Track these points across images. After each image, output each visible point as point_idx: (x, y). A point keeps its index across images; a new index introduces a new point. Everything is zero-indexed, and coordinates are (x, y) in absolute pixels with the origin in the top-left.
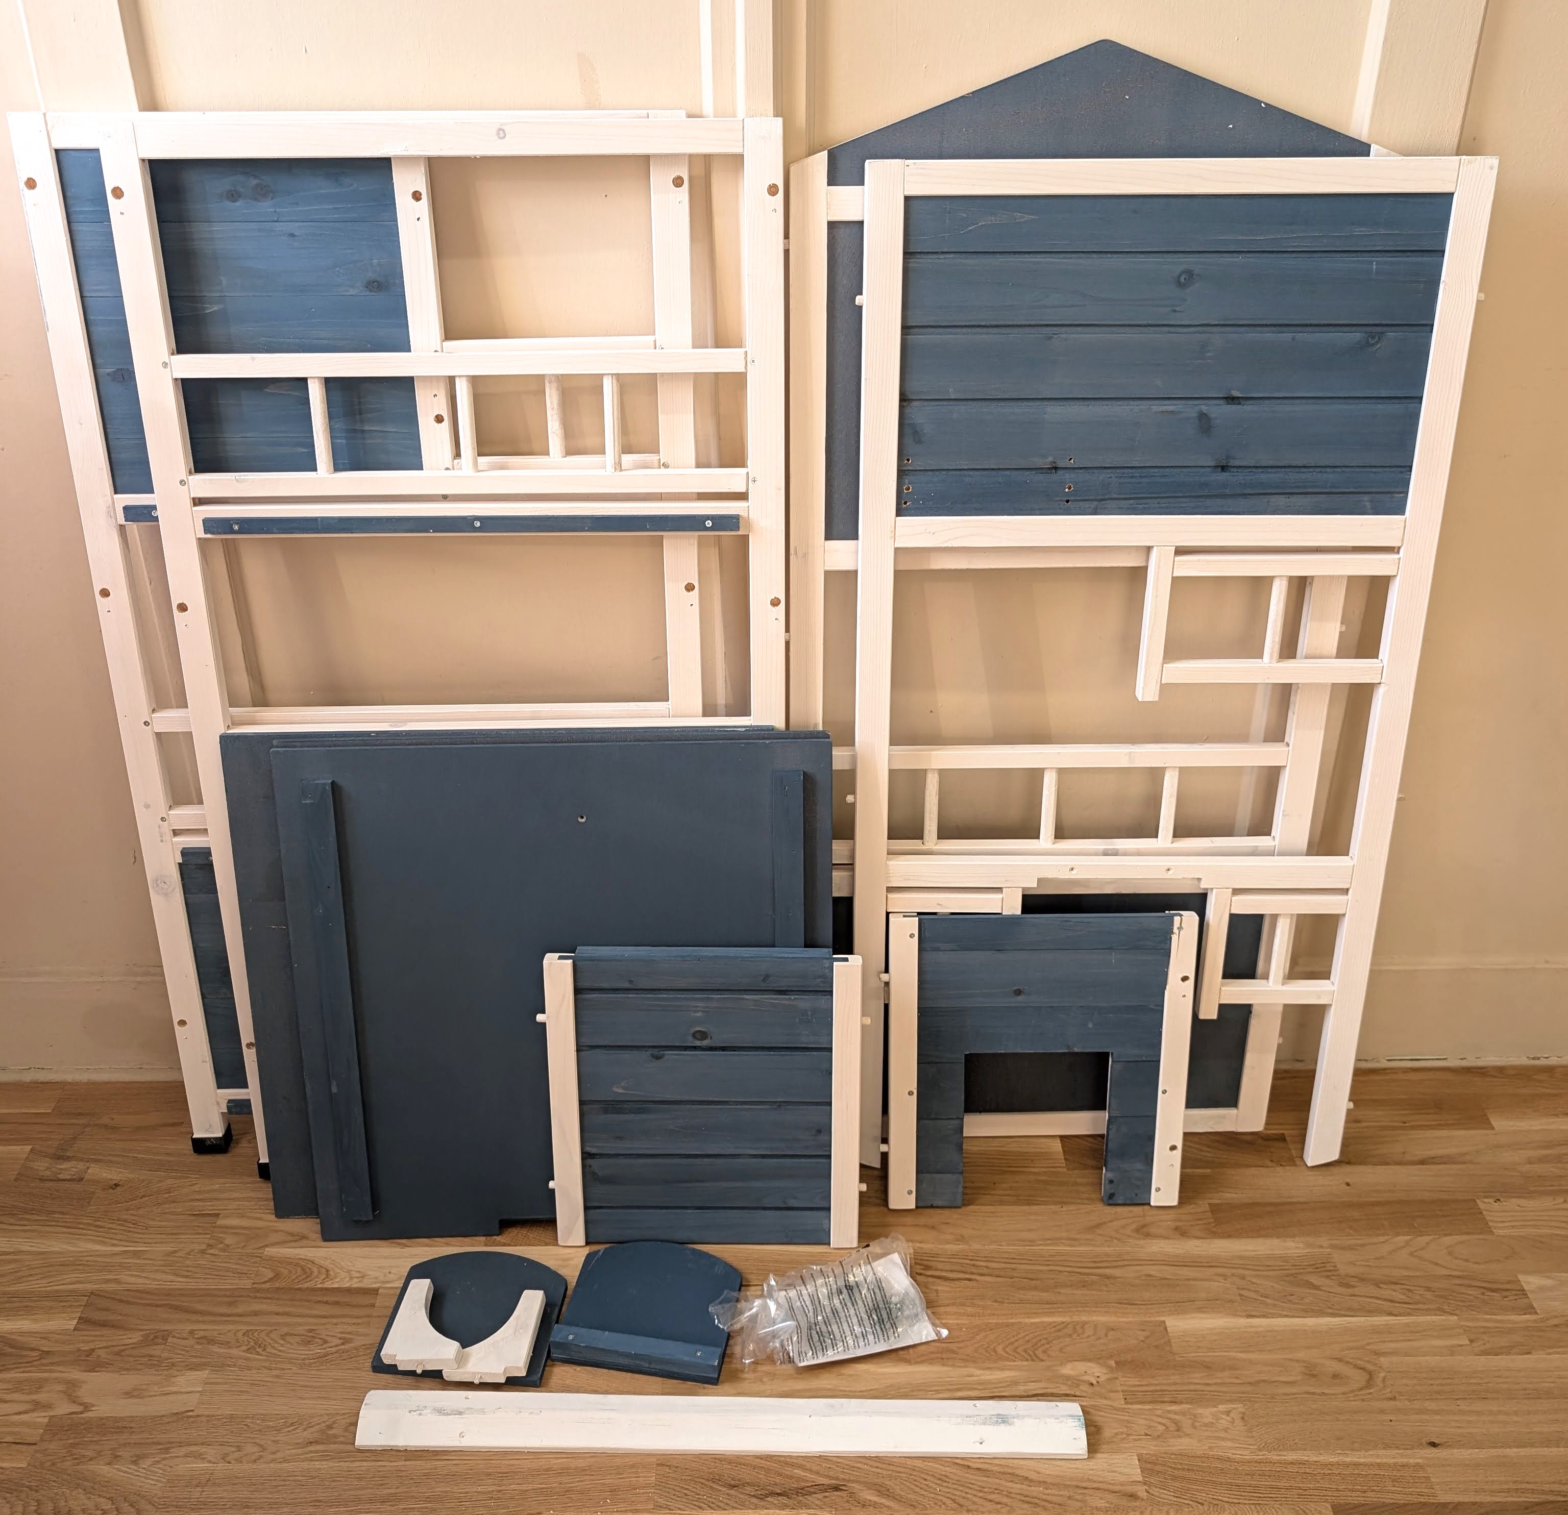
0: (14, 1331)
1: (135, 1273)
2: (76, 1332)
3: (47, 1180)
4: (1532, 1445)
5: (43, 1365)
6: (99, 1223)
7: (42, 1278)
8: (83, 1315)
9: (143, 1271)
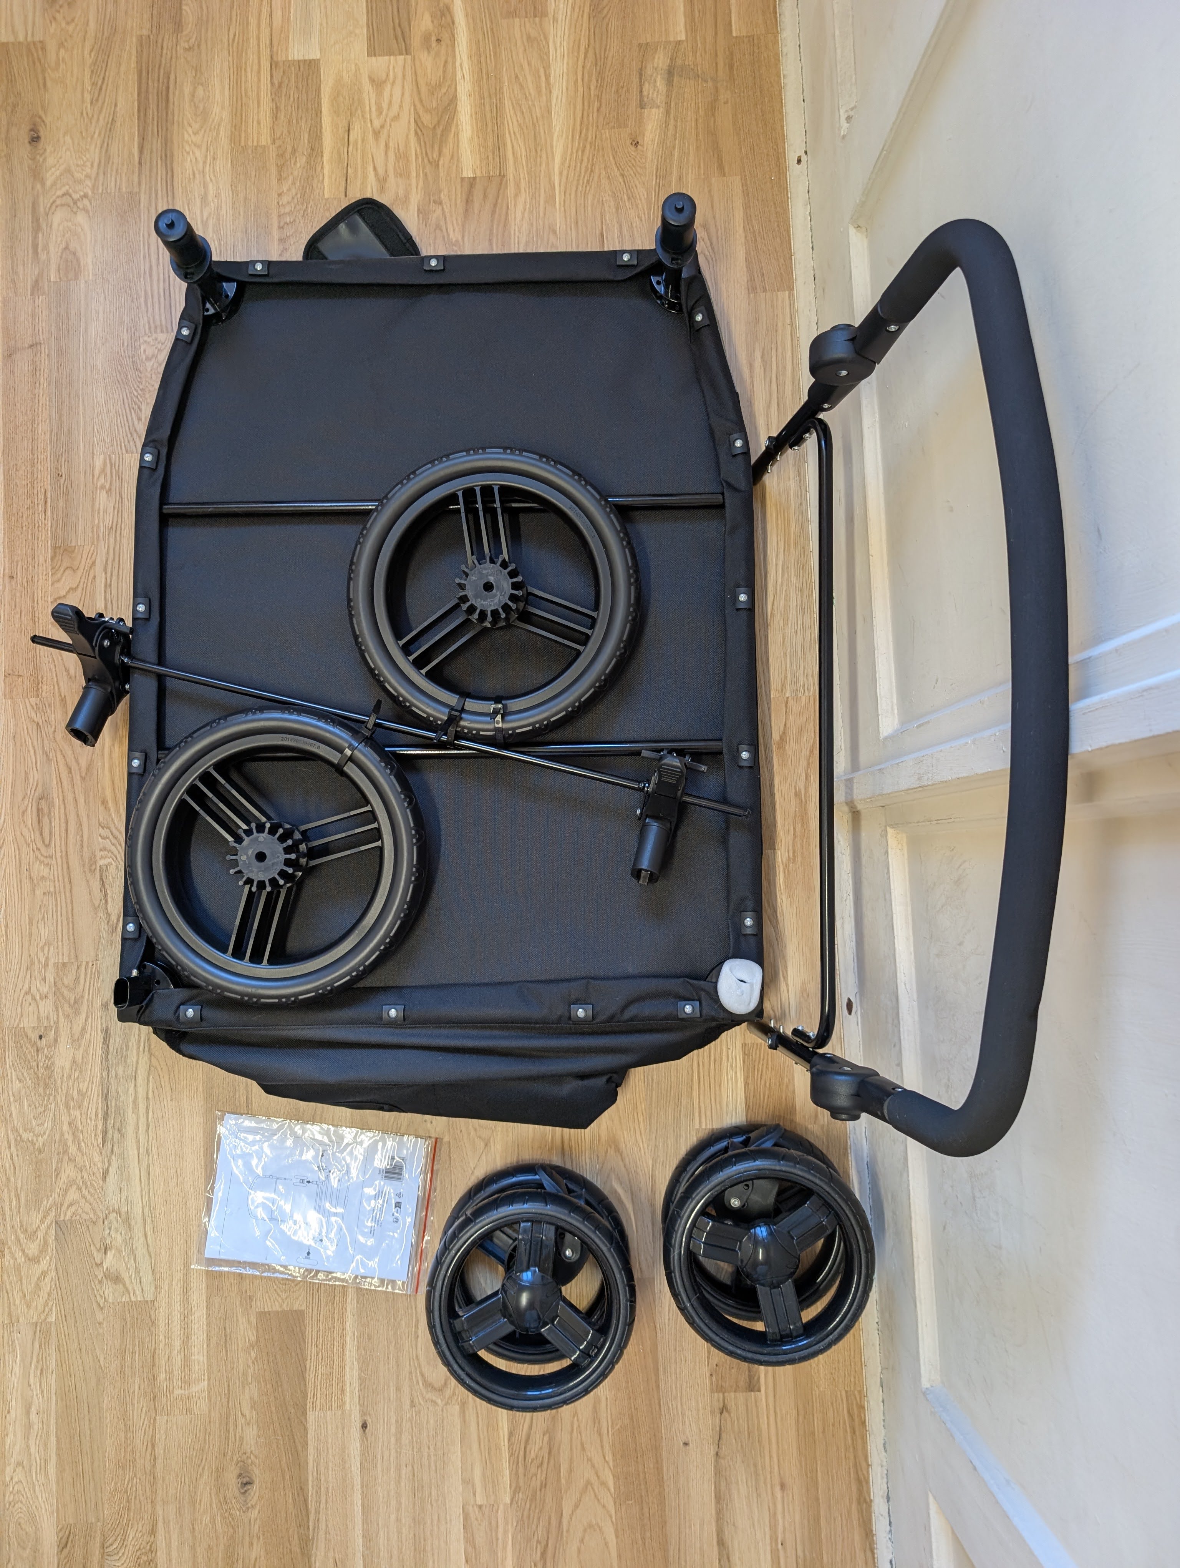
0: (460, 127)
1: (528, 206)
2: (459, 180)
3: (641, 75)
4: (365, 1522)
5: (424, 168)
6: (588, 146)
7: (520, 125)
8: (478, 179)
9: (531, 212)
